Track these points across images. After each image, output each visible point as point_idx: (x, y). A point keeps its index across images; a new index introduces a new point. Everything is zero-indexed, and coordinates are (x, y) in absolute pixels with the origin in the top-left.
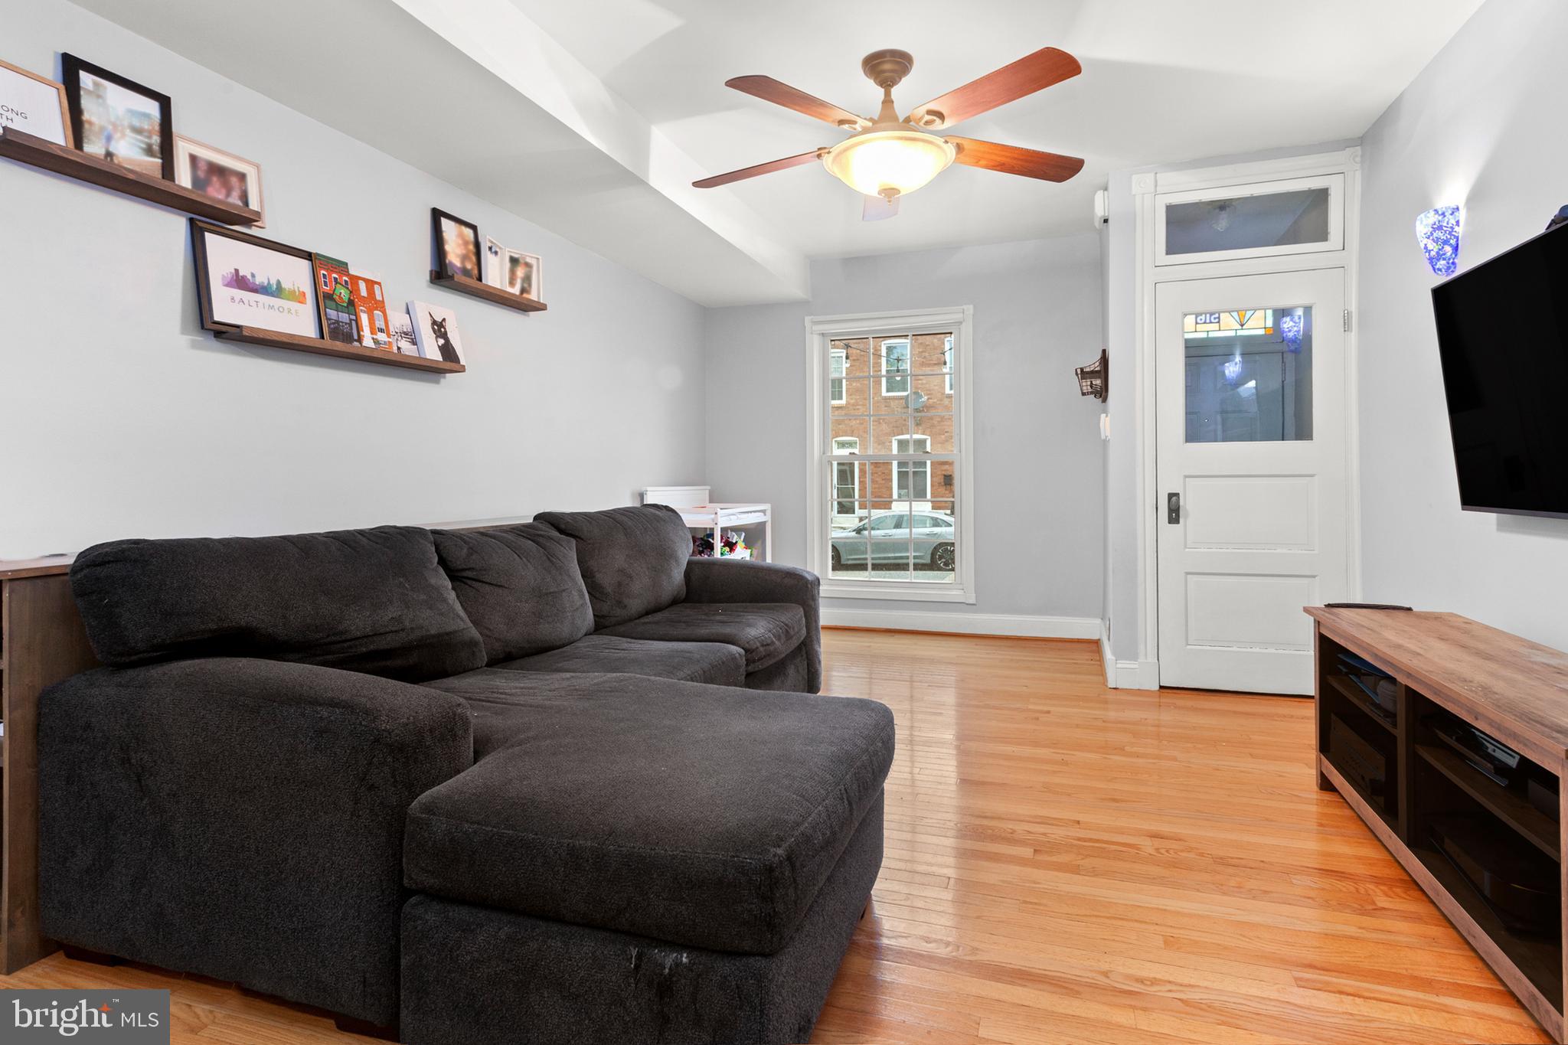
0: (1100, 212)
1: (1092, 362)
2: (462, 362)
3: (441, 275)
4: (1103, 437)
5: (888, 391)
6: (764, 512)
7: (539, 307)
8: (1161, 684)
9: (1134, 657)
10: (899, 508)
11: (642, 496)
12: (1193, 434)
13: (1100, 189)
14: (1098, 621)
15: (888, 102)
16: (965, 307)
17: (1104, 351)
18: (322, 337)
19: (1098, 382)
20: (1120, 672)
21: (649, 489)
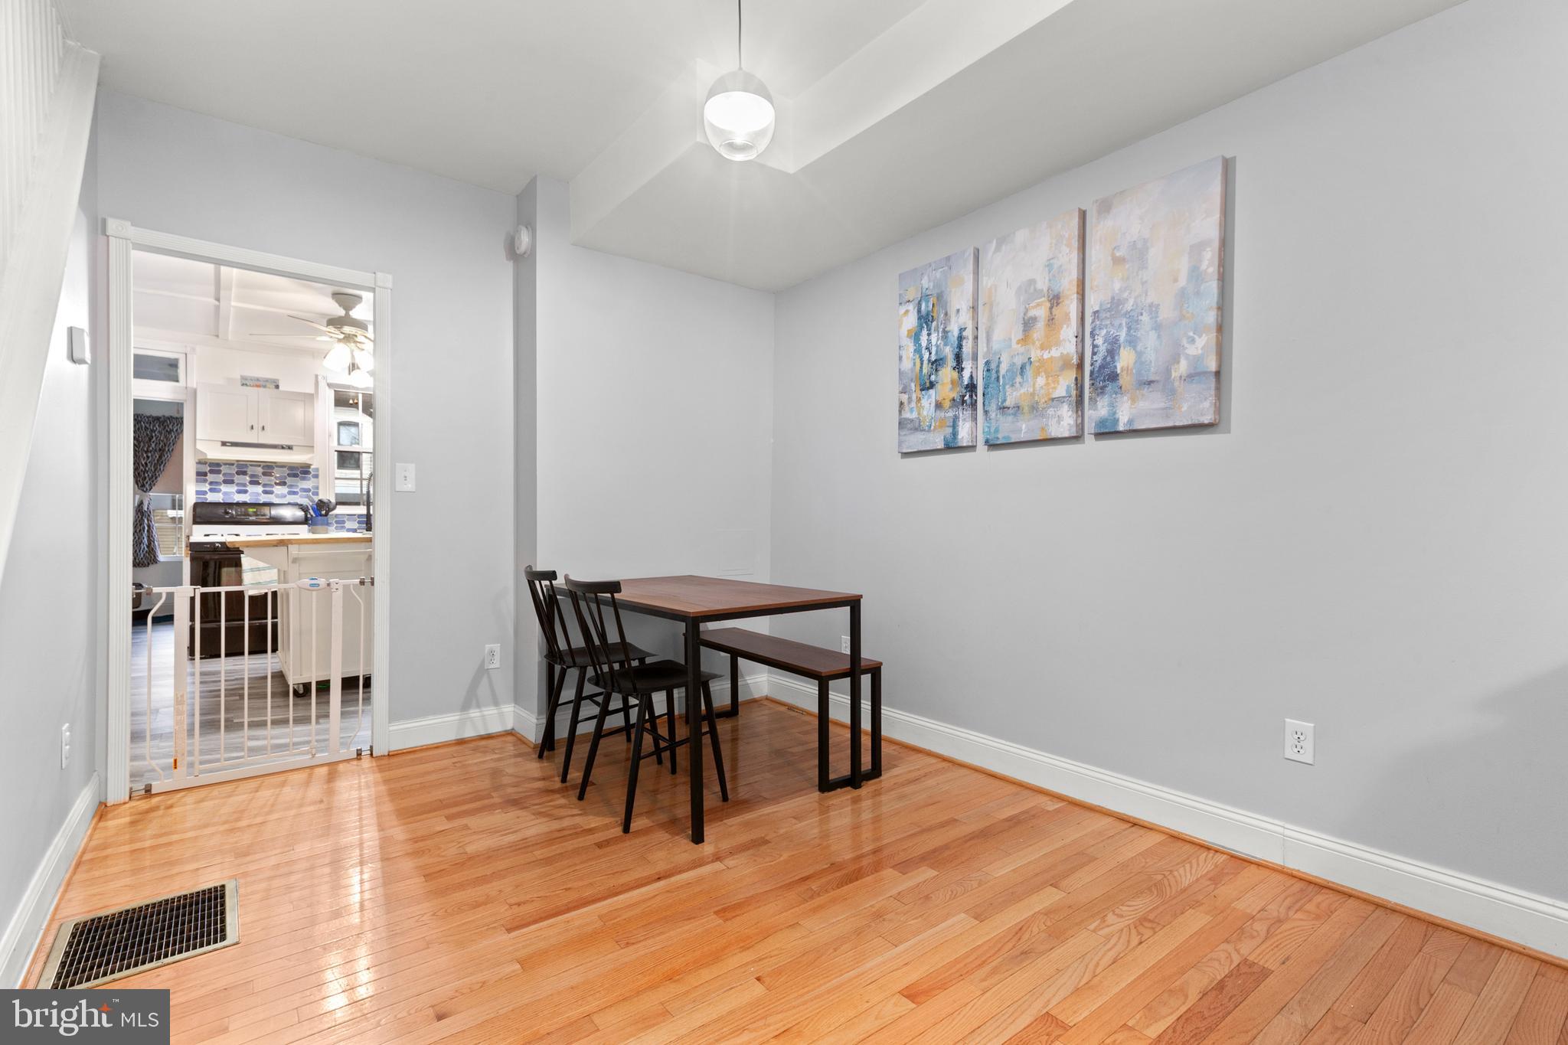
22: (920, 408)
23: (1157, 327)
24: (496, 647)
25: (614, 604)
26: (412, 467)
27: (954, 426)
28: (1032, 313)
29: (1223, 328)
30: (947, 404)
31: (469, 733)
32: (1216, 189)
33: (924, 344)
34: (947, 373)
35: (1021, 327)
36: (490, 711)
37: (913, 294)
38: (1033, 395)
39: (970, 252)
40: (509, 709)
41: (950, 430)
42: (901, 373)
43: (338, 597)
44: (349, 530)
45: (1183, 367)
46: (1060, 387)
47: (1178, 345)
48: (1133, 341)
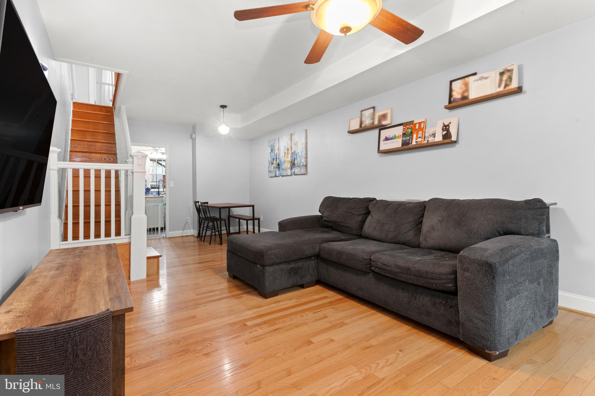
18: (402, 146)
22: (271, 168)
23: (299, 157)
24: (189, 218)
25: (208, 206)
26: (173, 182)
27: (276, 172)
28: (285, 152)
29: (306, 158)
30: (275, 168)
31: (184, 235)
32: (304, 135)
33: (272, 155)
34: (275, 162)
35: (284, 154)
36: (188, 231)
37: (270, 145)
38: (286, 167)
39: (277, 138)
40: (192, 231)
41: (275, 173)
42: (269, 161)
43: (160, 207)
44: (154, 195)
45: (301, 164)
46: (289, 166)
47: (301, 160)
48: (297, 159)
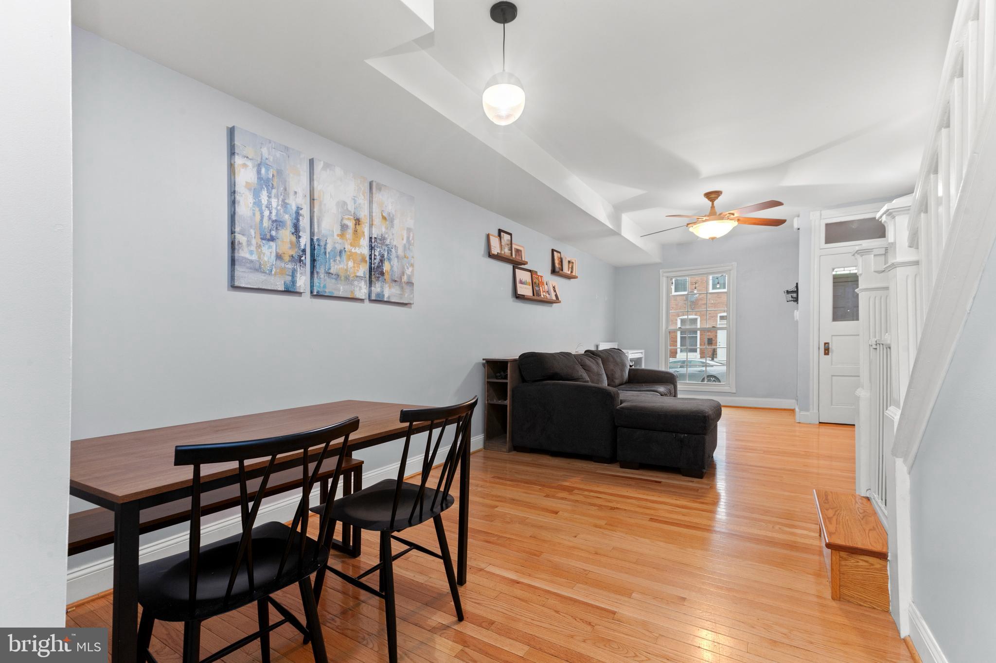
0: (796, 226)
1: (792, 287)
2: (560, 300)
3: (554, 271)
4: (795, 320)
5: (675, 291)
6: (642, 353)
7: (575, 277)
8: (820, 421)
9: (807, 410)
10: (681, 356)
11: (597, 346)
12: (835, 318)
13: (795, 217)
14: (794, 401)
15: (713, 207)
16: (733, 263)
17: (797, 284)
18: (534, 295)
19: (794, 295)
20: (800, 416)
21: (601, 343)
22: (260, 253)
23: (397, 257)
27: (293, 276)
28: (345, 222)
30: (286, 258)
32: (413, 210)
33: (265, 202)
34: (286, 234)
35: (339, 228)
37: (251, 154)
38: (346, 270)
39: (306, 157)
41: (289, 278)
45: (405, 279)
46: (363, 270)
47: (403, 268)
48: (389, 260)
